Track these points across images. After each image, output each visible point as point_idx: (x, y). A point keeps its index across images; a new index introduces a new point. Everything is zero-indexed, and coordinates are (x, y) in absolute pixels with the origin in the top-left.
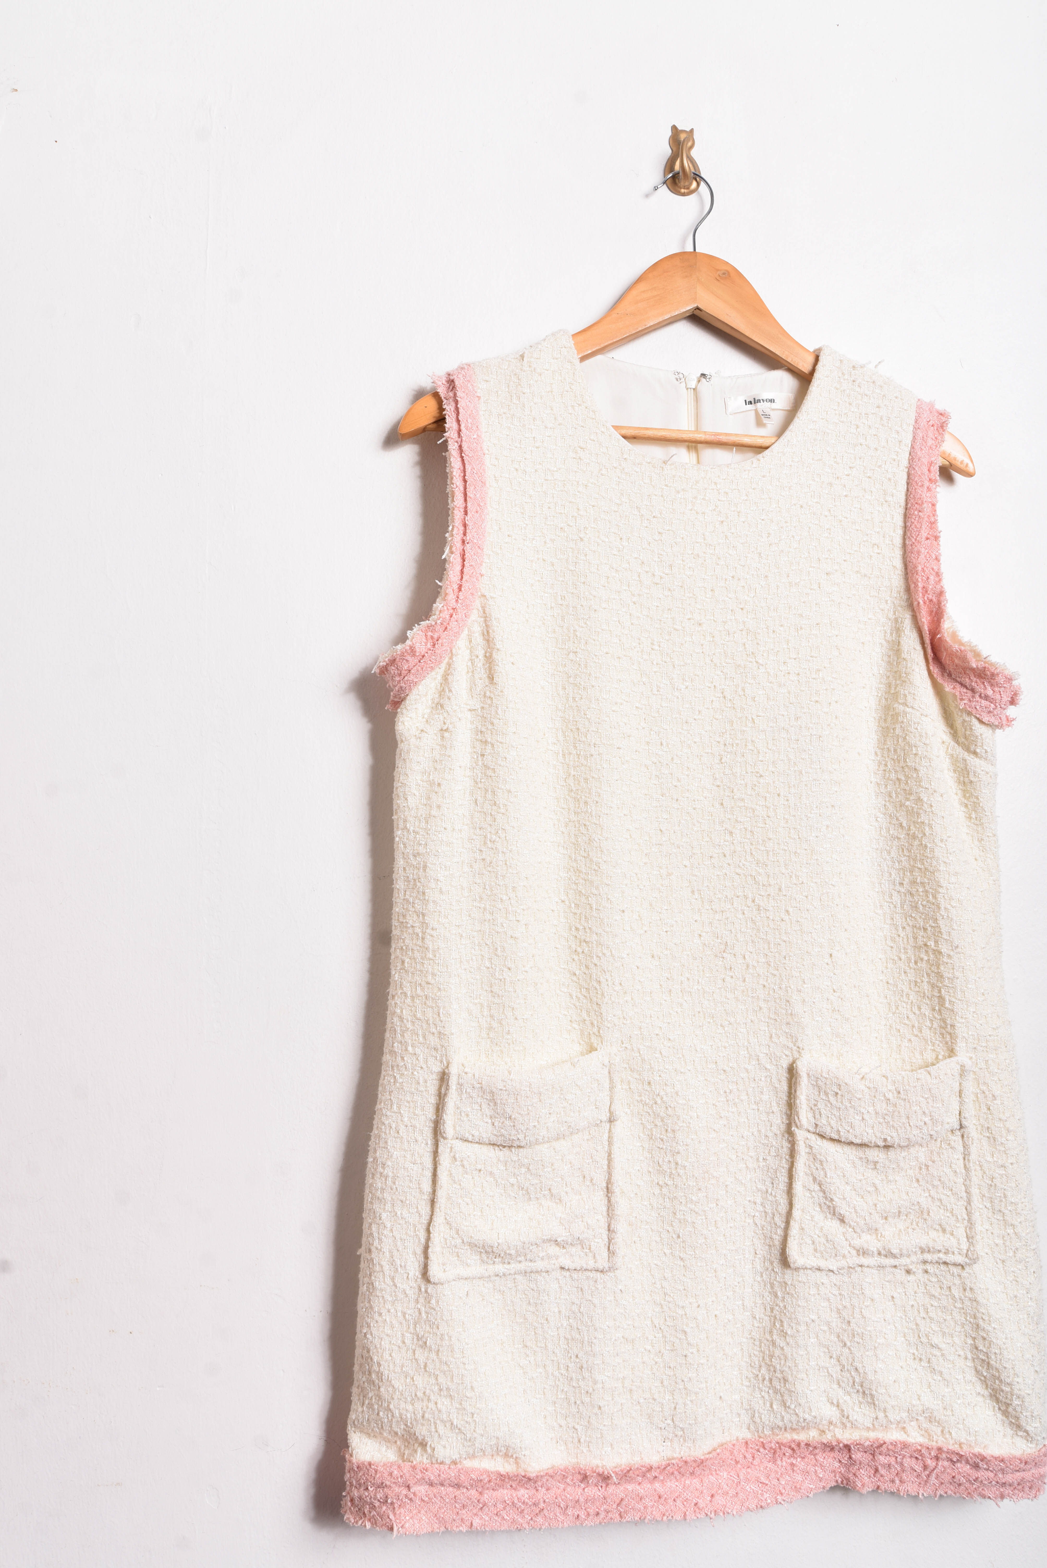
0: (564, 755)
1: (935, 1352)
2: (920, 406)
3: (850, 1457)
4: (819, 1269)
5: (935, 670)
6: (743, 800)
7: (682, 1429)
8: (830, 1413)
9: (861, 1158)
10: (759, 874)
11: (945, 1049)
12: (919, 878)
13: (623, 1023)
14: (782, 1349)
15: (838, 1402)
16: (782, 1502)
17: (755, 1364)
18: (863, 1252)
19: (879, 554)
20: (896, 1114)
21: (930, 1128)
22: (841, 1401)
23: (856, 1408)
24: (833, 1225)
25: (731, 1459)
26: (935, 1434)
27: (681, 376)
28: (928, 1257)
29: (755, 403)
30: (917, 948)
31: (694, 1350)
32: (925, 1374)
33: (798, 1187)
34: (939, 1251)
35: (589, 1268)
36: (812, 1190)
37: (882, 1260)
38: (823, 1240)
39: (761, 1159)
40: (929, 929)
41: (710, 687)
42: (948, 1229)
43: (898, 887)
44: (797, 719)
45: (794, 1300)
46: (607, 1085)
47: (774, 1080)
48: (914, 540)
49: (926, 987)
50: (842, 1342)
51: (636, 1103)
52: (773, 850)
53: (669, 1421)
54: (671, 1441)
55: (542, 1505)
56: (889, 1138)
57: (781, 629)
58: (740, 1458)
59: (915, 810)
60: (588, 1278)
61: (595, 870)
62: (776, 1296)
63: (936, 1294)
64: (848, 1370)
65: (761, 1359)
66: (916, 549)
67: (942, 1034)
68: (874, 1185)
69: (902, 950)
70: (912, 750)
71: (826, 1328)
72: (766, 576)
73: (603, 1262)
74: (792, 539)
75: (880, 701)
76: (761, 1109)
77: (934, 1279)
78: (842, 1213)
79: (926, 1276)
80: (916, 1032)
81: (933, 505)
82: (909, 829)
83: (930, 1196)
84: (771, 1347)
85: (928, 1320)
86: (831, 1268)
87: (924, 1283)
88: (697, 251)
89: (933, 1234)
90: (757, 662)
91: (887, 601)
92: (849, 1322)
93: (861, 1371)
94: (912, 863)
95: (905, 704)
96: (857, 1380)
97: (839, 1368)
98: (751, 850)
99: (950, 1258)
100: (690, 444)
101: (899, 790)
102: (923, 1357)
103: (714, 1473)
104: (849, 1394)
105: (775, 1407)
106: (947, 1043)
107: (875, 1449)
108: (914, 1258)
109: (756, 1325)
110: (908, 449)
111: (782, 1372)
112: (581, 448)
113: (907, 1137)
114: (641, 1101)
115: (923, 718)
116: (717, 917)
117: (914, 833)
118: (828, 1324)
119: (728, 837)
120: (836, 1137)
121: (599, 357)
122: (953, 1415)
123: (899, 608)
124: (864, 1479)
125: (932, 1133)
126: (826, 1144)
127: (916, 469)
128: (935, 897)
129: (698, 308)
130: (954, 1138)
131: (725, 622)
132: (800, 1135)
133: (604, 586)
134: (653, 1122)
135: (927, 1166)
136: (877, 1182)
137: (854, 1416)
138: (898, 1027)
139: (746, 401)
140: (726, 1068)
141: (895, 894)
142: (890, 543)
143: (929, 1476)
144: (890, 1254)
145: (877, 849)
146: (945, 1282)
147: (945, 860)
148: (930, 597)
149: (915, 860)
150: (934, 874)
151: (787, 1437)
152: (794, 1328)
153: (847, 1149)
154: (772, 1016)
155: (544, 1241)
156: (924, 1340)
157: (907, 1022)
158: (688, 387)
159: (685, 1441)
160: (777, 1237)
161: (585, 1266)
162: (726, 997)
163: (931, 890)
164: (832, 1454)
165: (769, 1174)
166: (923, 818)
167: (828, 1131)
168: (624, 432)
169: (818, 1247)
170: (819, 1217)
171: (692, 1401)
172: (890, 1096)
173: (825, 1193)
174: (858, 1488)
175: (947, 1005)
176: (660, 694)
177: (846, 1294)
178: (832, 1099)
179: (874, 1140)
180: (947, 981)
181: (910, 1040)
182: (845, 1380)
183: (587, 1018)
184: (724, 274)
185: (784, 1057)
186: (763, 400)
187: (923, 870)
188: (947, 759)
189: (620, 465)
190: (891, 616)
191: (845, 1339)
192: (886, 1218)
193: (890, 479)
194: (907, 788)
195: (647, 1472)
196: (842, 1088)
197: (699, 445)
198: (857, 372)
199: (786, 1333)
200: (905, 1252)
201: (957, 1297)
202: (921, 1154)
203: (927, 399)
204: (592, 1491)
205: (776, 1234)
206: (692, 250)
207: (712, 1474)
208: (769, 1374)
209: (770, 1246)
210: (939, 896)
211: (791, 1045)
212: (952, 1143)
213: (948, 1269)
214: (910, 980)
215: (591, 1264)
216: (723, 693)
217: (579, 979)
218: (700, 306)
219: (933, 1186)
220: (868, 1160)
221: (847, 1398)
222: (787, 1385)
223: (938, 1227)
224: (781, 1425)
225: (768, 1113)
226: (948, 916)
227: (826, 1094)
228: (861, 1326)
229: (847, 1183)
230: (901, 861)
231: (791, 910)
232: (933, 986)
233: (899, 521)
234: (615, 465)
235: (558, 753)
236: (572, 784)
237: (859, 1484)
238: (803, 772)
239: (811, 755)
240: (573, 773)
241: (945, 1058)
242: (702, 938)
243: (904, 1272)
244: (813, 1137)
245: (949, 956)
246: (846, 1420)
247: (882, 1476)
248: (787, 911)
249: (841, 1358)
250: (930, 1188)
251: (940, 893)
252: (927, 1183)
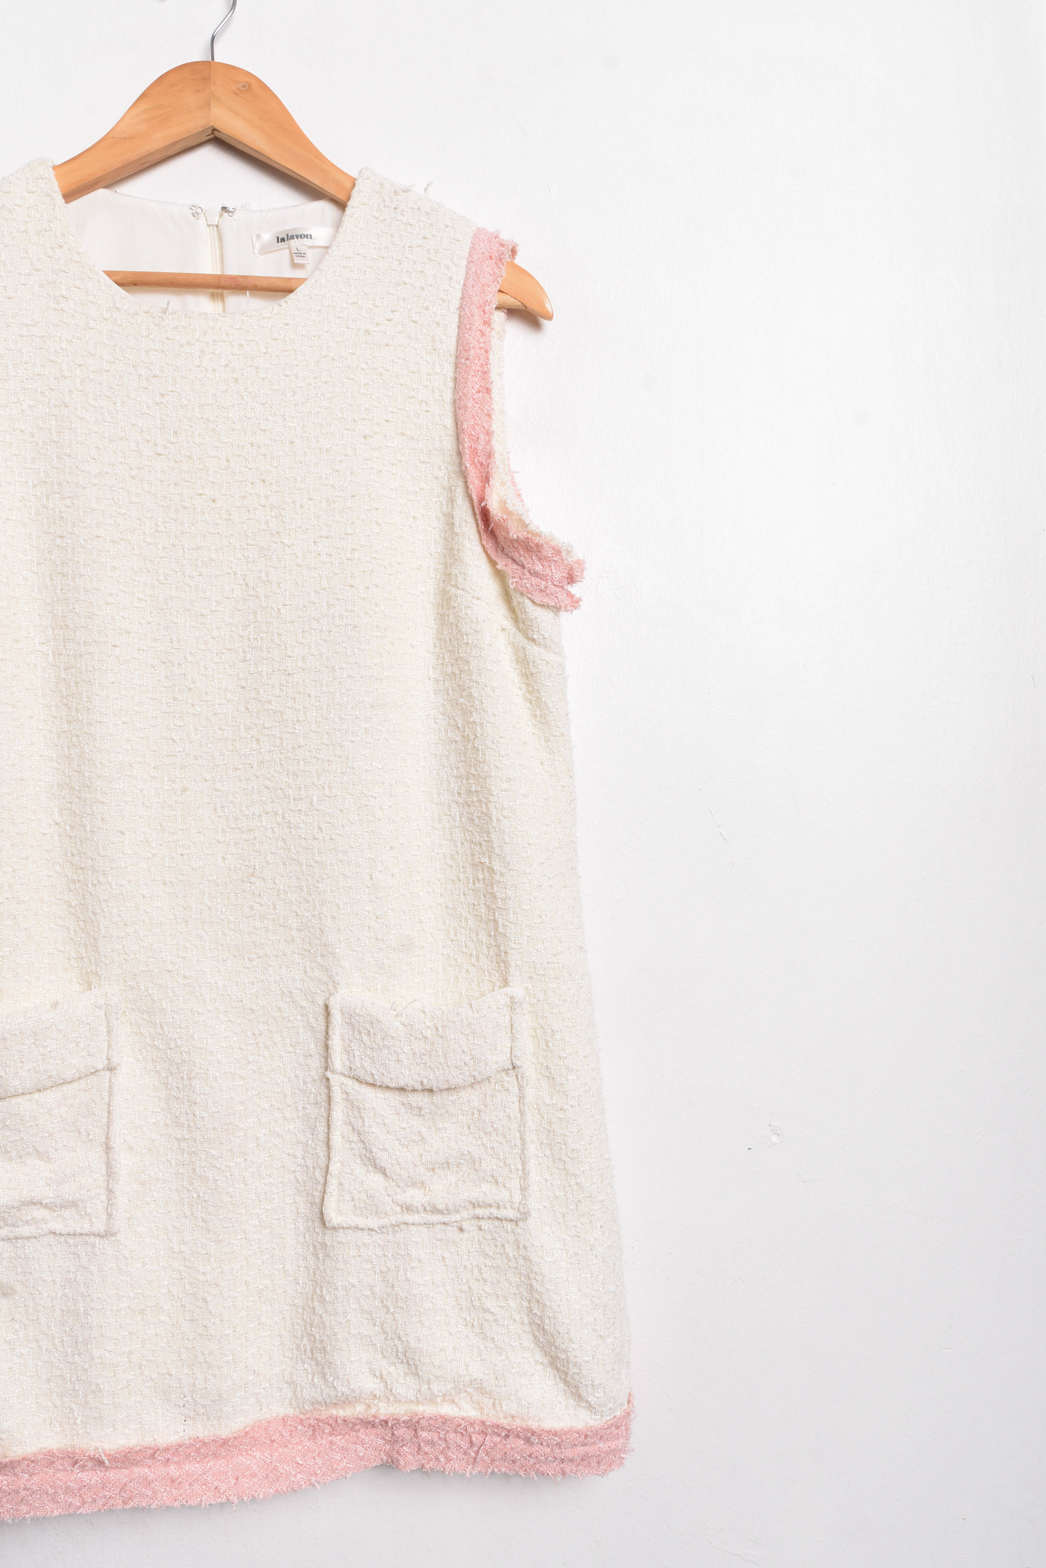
0: (54, 656)
1: (488, 1316)
2: (477, 235)
3: (393, 1434)
4: (357, 1228)
5: (489, 545)
6: (270, 702)
7: (204, 1406)
8: (370, 1384)
9: (403, 1104)
10: (289, 787)
11: (501, 979)
12: (474, 786)
13: (124, 959)
14: (321, 1316)
15: (381, 1375)
16: (316, 1484)
17: (298, 1334)
18: (408, 1208)
19: (427, 412)
20: (434, 1053)
21: (471, 1068)
22: (384, 1373)
23: (401, 1380)
24: (376, 1179)
25: (266, 1438)
26: (487, 1407)
27: (199, 210)
28: (480, 1212)
29: (288, 240)
30: (475, 866)
31: (217, 1320)
32: (477, 1342)
33: (336, 1139)
34: (491, 1206)
35: (83, 1231)
36: (351, 1140)
37: (429, 1217)
38: (363, 1196)
39: (300, 1108)
40: (483, 843)
41: (229, 574)
42: (500, 1180)
43: (456, 797)
44: (329, 606)
45: (333, 1263)
46: (103, 1029)
47: (312, 1020)
48: (461, 394)
49: (483, 910)
50: (387, 1307)
51: (149, 1048)
52: (304, 759)
53: (189, 1398)
54: (193, 1419)
55: (23, 1493)
56: (425, 1081)
57: (311, 503)
58: (276, 1437)
59: (468, 708)
60: (86, 1243)
61: (87, 786)
62: (318, 1258)
63: (491, 1253)
64: (392, 1339)
65: (303, 1328)
66: (462, 404)
67: (497, 962)
68: (420, 1133)
69: (461, 869)
70: (463, 639)
71: (368, 1293)
72: (292, 442)
73: (99, 1225)
74: (322, 397)
75: (438, 585)
76: (298, 1051)
77: (489, 1237)
78: (382, 1165)
79: (481, 1233)
80: (473, 960)
81: (487, 352)
82: (464, 731)
83: (482, 1144)
84: (312, 1315)
85: (482, 1282)
86: (372, 1226)
87: (479, 1240)
88: (216, 60)
89: (485, 1187)
90: (282, 543)
91: (440, 467)
92: (393, 1286)
93: (404, 1339)
94: (467, 769)
95: (456, 586)
96: (400, 1349)
97: (383, 1337)
98: (280, 759)
99: (503, 1213)
100: (215, 291)
101: (454, 686)
102: (475, 1323)
103: (245, 1453)
104: (394, 1364)
105: (316, 1380)
106: (502, 973)
107: (414, 1424)
108: (465, 1214)
109: (299, 1290)
110: (459, 287)
111: (322, 1341)
112: (64, 298)
113: (446, 1078)
114: (154, 1045)
115: (475, 601)
116: (244, 836)
117: (468, 735)
118: (371, 1288)
119: (254, 745)
120: (371, 1081)
122: (505, 1386)
123: (453, 475)
124: (408, 1457)
125: (474, 1073)
126: (364, 1089)
127: (466, 309)
128: (487, 808)
129: (215, 129)
130: (508, 1079)
131: (244, 497)
132: (335, 1080)
133: (94, 459)
134: (168, 1069)
135: (479, 1111)
136: (423, 1130)
137: (400, 1390)
138: (456, 956)
139: (278, 238)
140: (254, 1006)
141: (454, 805)
142: (440, 398)
143: (477, 1452)
144: (435, 1210)
145: (436, 755)
146: (499, 1240)
147: (498, 764)
148: (480, 459)
149: (470, 766)
150: (486, 781)
151: (324, 1414)
152: (332, 1293)
153: (388, 1094)
154: (307, 947)
155: (23, 1204)
156: (477, 1303)
157: (465, 950)
158: (209, 223)
159: (208, 1418)
160: (318, 1194)
161: (78, 1230)
162: (254, 927)
163: (484, 800)
164: (374, 1431)
165: (310, 1124)
166: (475, 717)
167: (362, 1074)
168: (118, 278)
169: (357, 1204)
170: (360, 1170)
171: (214, 1376)
172: (428, 1033)
173: (364, 1144)
174: (400, 1467)
175: (500, 930)
176: (168, 583)
177: (390, 1256)
178: (365, 1038)
179: (411, 1083)
180: (500, 903)
181: (467, 971)
182: (390, 1350)
183: (85, 955)
184: (244, 86)
185: (320, 992)
186: (296, 236)
187: (477, 776)
188: (509, 649)
189: (112, 316)
190: (445, 483)
191: (389, 1304)
192: (433, 1169)
193: (438, 324)
194: (461, 683)
195: (153, 1454)
196: (374, 1025)
197: (225, 291)
198: (399, 197)
199: (324, 1299)
200: (451, 1208)
201: (511, 1255)
202: (472, 1097)
204: (86, 1477)
205: (316, 1190)
206: (209, 59)
207: (241, 1455)
208: (310, 1344)
209: (311, 1203)
210: (490, 806)
211: (326, 979)
212: (506, 1085)
213: (501, 1225)
214: (468, 903)
215: (87, 1228)
216: (244, 580)
217: (76, 911)
218: (215, 126)
219: (486, 1134)
220: (411, 1106)
221: (392, 1369)
222: (327, 1357)
223: (490, 1179)
224: (320, 1400)
225: (306, 1056)
226: (500, 828)
227: (360, 1033)
228: (405, 1290)
229: (388, 1132)
230: (459, 767)
231: (323, 826)
232: (489, 909)
233: (449, 371)
234: (106, 317)
235: (48, 654)
236: (63, 690)
237: (402, 1463)
238: (336, 667)
239: (345, 648)
240: (63, 675)
241: (499, 987)
242: (227, 862)
243: (456, 1230)
244: (350, 1082)
245: (502, 874)
246: (388, 1394)
247: (426, 1453)
248: (320, 828)
249: (385, 1325)
250: (482, 1135)
251: (491, 802)
252: (479, 1130)
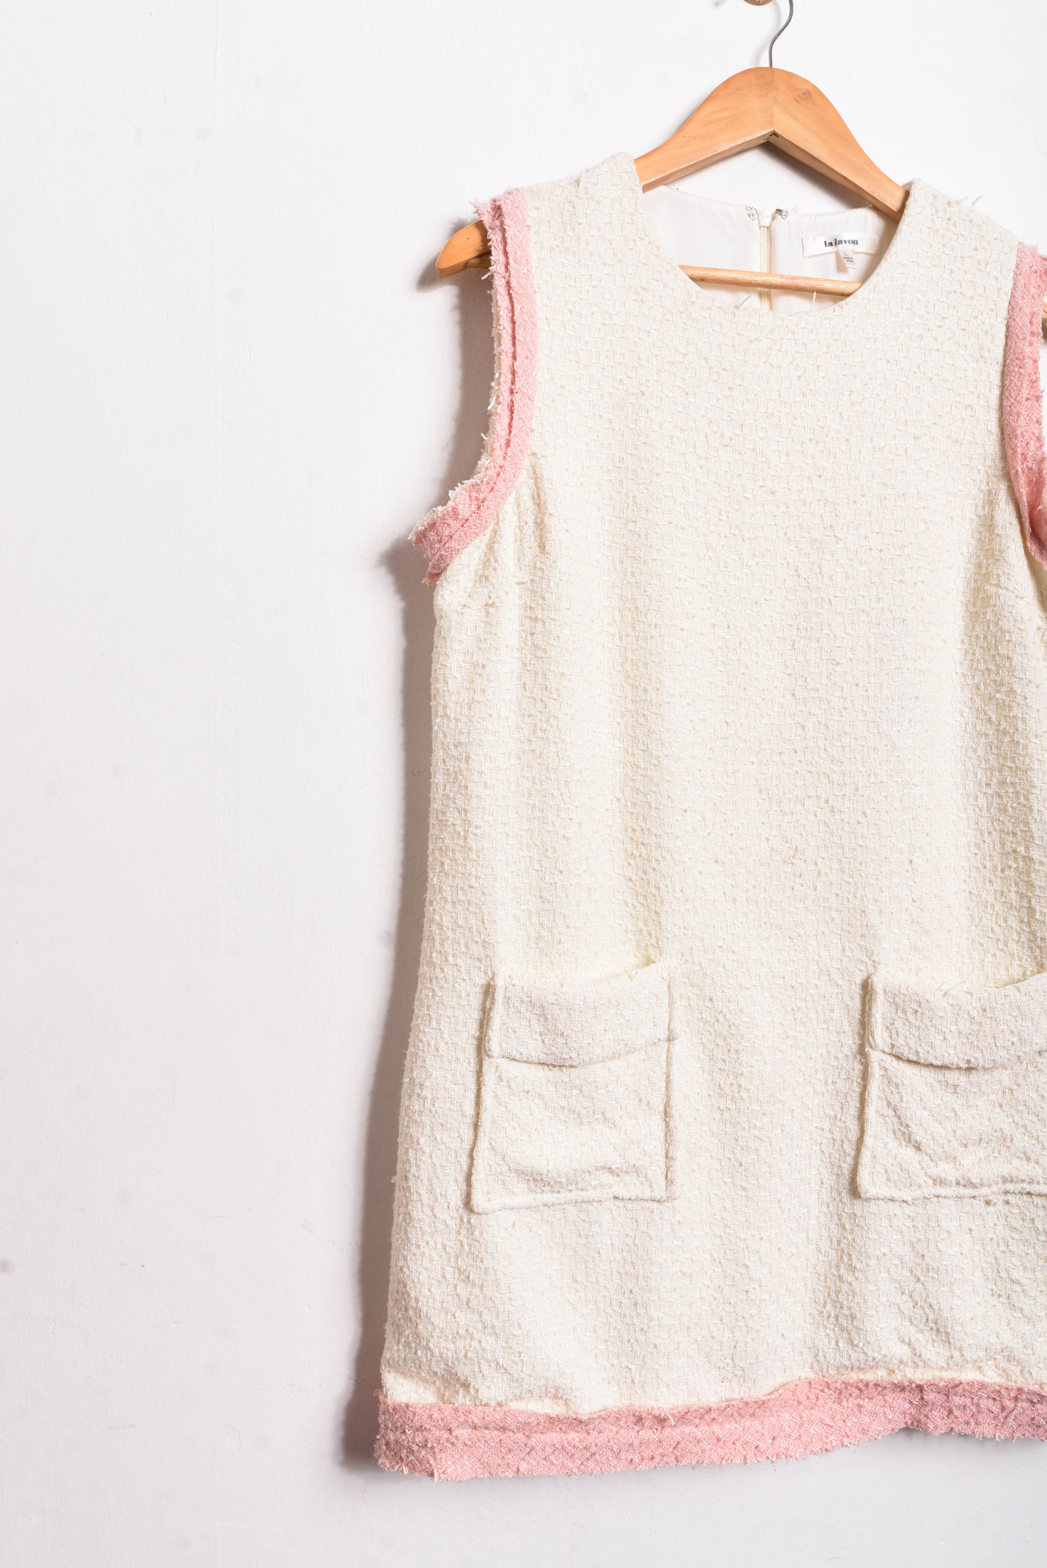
0: (620, 637)
1: (1016, 1287)
2: (1021, 250)
3: (922, 1398)
4: (892, 1200)
5: (1033, 548)
6: (817, 690)
7: (743, 1369)
8: (901, 1351)
9: (940, 1081)
10: (834, 772)
11: (1034, 964)
12: (1009, 778)
13: (684, 934)
14: (850, 1284)
15: (910, 1340)
16: (849, 1445)
17: (819, 1300)
18: (939, 1181)
19: (972, 416)
20: (981, 1033)
21: (1018, 1049)
22: (913, 1339)
23: (929, 1347)
24: (908, 1153)
25: (794, 1400)
26: (1014, 1374)
27: (754, 212)
28: (1010, 1187)
29: (836, 244)
30: (1004, 854)
31: (757, 1286)
32: (1004, 1311)
33: (871, 1112)
34: (1023, 1181)
35: (645, 1197)
36: (886, 1115)
37: (960, 1191)
38: (896, 1169)
39: (830, 1082)
40: (1019, 833)
41: (782, 564)
42: (1033, 1157)
43: (984, 789)
44: (879, 600)
45: (864, 1233)
46: (666, 1001)
47: (846, 997)
48: (1013, 401)
49: (1013, 898)
50: (916, 1276)
51: (696, 1021)
52: (850, 746)
53: (729, 1361)
54: (730, 1381)
55: (593, 1449)
56: (973, 1060)
57: (863, 499)
58: (803, 1398)
59: (1007, 703)
60: (643, 1208)
61: (654, 765)
62: (844, 1228)
63: (1018, 1227)
64: (921, 1306)
65: (826, 1295)
66: (1015, 410)
67: (1031, 948)
68: (954, 1110)
69: (988, 858)
70: (1005, 636)
71: (898, 1262)
72: (848, 440)
73: (660, 1192)
74: (877, 397)
75: (968, 583)
76: (831, 1028)
77: (1016, 1211)
78: (918, 1139)
79: (1007, 1207)
80: (1001, 946)
81: (1035, 361)
82: (999, 724)
83: (1013, 1122)
84: (837, 1282)
85: (1008, 1254)
86: (905, 1198)
87: (1005, 1214)
88: (773, 66)
89: (1016, 1163)
90: (835, 536)
91: (979, 471)
92: (923, 1256)
93: (936, 1308)
94: (1001, 761)
95: (998, 585)
96: (931, 1317)
97: (911, 1305)
98: (825, 745)
99: (1034, 1189)
100: (763, 289)
101: (988, 681)
102: (1003, 1293)
103: (775, 1414)
104: (922, 1331)
105: (841, 1345)
106: (1036, 958)
107: (950, 1390)
108: (995, 1188)
109: (821, 1259)
110: (1007, 298)
111: (849, 1309)
112: (644, 289)
113: (992, 1058)
114: (702, 1018)
115: (1018, 600)
116: (786, 819)
117: (1005, 728)
118: (900, 1258)
119: (799, 732)
120: (915, 1058)
121: (662, 189)
122: (1034, 1354)
123: (994, 479)
124: (937, 1420)
125: (1020, 1054)
126: (902, 1066)
127: (1017, 320)
128: (1027, 798)
129: (774, 134)
130: (1041, 1060)
131: (800, 491)
132: (875, 1056)
133: (668, 447)
134: (714, 1042)
135: (1011, 1090)
136: (957, 1107)
137: (926, 1355)
138: (981, 941)
139: (825, 242)
140: (794, 984)
141: (981, 796)
142: (985, 404)
143: (1006, 1417)
144: (970, 1184)
145: (962, 747)
146: (1027, 1213)
147: (1039, 757)
148: (1030, 465)
149: (1005, 758)
150: (1027, 773)
151: (854, 1377)
152: (864, 1262)
153: (925, 1072)
154: (846, 928)
155: (597, 1169)
156: (1004, 1274)
157: (991, 935)
158: (762, 224)
159: (745, 1381)
160: (846, 1166)
161: (641, 1196)
162: (795, 907)
163: (1022, 791)
164: (902, 1395)
165: (839, 1098)
166: (1016, 711)
167: (906, 1053)
168: (691, 272)
169: (891, 1176)
170: (893, 1144)
171: (753, 1339)
172: (975, 1014)
173: (900, 1119)
174: (929, 1430)
175: (1038, 916)
176: (727, 571)
177: (920, 1226)
178: (911, 1017)
179: (956, 1061)
180: (1038, 890)
181: (994, 955)
182: (918, 1317)
183: (643, 927)
184: (804, 94)
185: (858, 972)
186: (845, 241)
187: (1014, 769)
188: (1042, 648)
189: (687, 310)
190: (984, 487)
191: (919, 1274)
192: (966, 1146)
193: (986, 332)
194: (998, 679)
195: (706, 1414)
196: (923, 1005)
197: (772, 290)
198: (952, 209)
199: (855, 1268)
200: (986, 1181)
201: (1041, 1229)
202: (1005, 1077)
203: (1029, 242)
204: (647, 1434)
205: (845, 1162)
206: (768, 65)
207: (773, 1416)
208: (835, 1310)
209: (838, 1175)
210: (1031, 797)
211: (865, 959)
212: (1040, 1066)
213: (1031, 1200)
214: (995, 890)
215: (647, 1194)
216: (796, 571)
217: (635, 885)
218: (777, 131)
219: (1018, 1111)
220: (947, 1084)
221: (920, 1336)
222: (855, 1323)
223: (1021, 1155)
224: (847, 1365)
225: (838, 1033)
226: (1041, 819)
227: (905, 1012)
228: (936, 1260)
229: (924, 1108)
230: (989, 760)
231: (868, 811)
232: (1022, 896)
233: (996, 379)
234: (681, 309)
235: (614, 636)
236: (630, 670)
237: (931, 1426)
238: (885, 659)
239: (894, 640)
240: (630, 657)
241: (1033, 974)
242: (770, 843)
243: (983, 1203)
244: (888, 1059)
245: (1041, 863)
246: (917, 1360)
247: (956, 1417)
248: (864, 813)
249: (914, 1294)
250: (1014, 1113)
251: (1032, 793)
252: (1011, 1108)
